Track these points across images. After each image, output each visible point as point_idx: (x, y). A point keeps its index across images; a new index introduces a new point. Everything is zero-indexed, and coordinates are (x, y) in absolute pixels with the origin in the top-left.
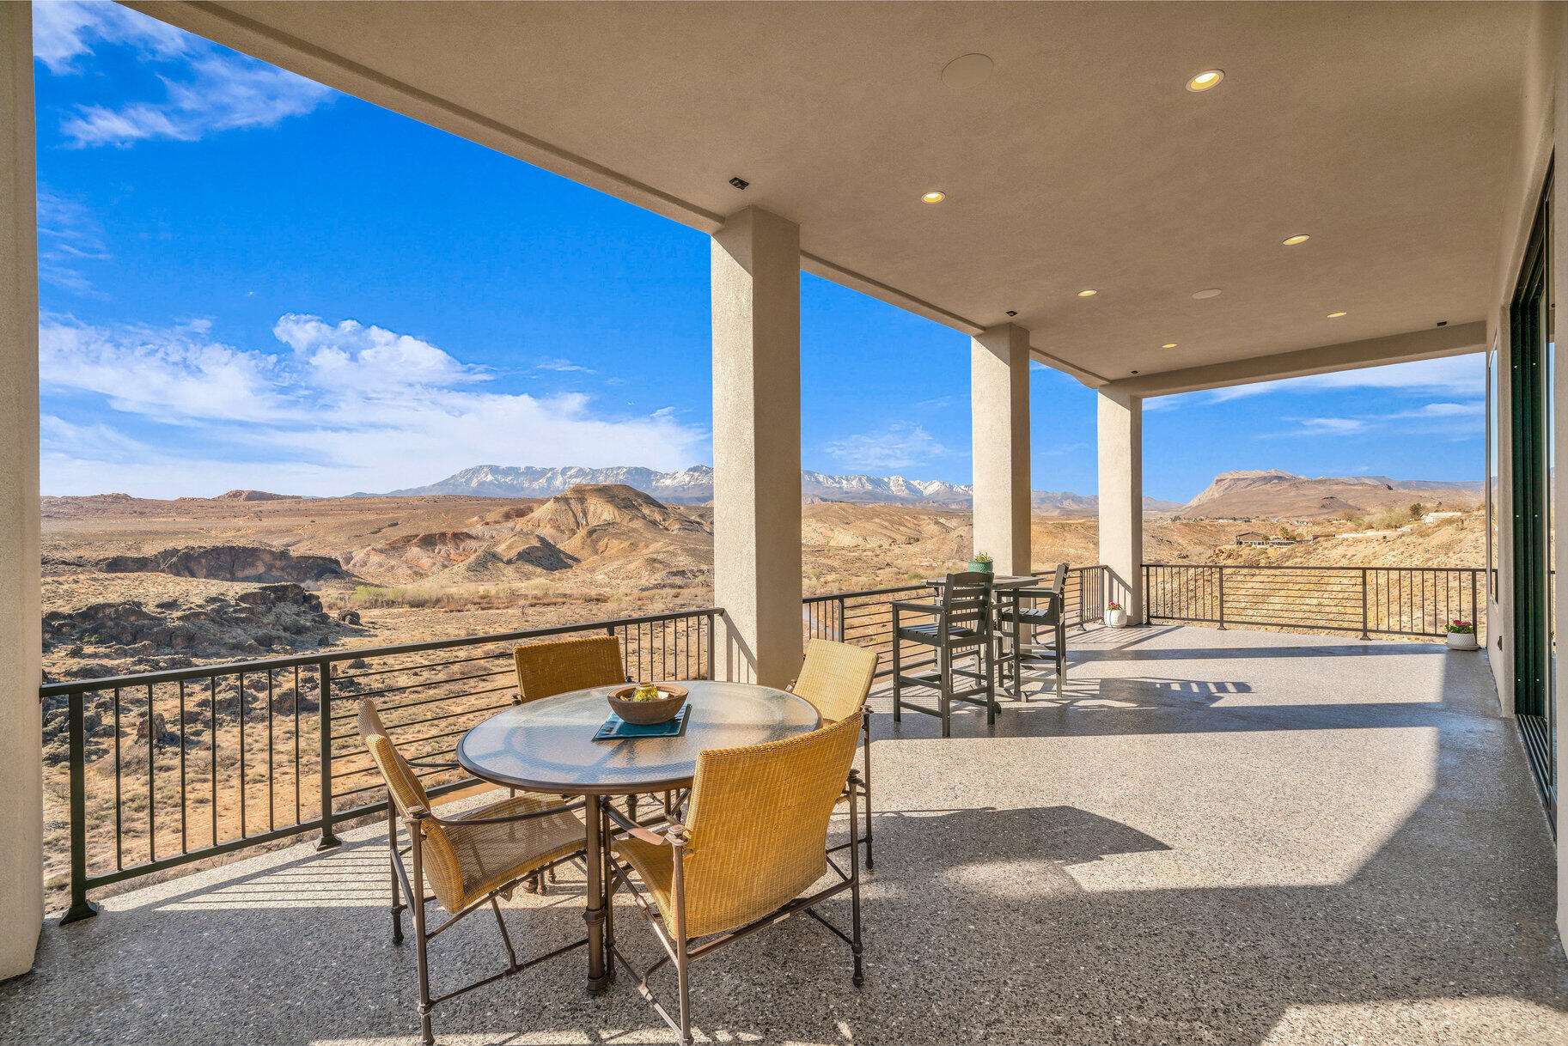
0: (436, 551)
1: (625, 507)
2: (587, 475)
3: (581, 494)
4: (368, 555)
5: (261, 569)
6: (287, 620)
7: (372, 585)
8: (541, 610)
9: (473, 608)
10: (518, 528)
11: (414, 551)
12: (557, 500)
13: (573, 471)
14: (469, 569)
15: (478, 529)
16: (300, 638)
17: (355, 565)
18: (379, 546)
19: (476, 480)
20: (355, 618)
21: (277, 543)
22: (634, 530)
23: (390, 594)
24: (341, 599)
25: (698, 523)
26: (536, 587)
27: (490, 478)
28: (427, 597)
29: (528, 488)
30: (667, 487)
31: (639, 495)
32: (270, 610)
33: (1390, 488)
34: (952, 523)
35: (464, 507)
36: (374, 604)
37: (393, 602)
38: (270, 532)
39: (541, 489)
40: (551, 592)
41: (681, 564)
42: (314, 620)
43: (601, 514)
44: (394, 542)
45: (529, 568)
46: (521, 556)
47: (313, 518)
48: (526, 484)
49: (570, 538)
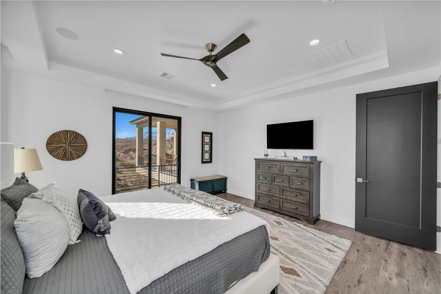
4: (120, 153)
7: (121, 161)
11: (131, 153)
18: (123, 151)
44: (126, 150)
49: (170, 150)
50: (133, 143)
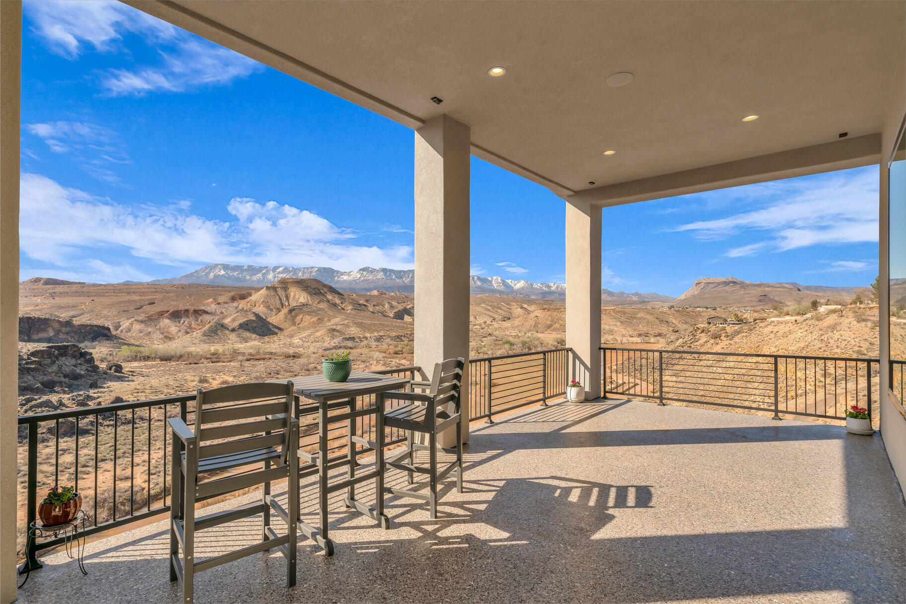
0: (182, 322)
1: (315, 294)
2: (290, 272)
3: (285, 284)
4: (132, 324)
5: (51, 333)
6: (67, 370)
7: (134, 345)
8: (254, 363)
9: (205, 361)
10: (240, 307)
11: (165, 322)
12: (268, 288)
13: (281, 269)
14: (204, 335)
15: (212, 307)
16: (75, 382)
17: (122, 331)
18: (140, 318)
19: (212, 274)
20: (119, 368)
21: (64, 316)
22: (321, 309)
23: (146, 351)
24: (110, 355)
25: (365, 305)
26: (251, 348)
27: (222, 272)
28: (173, 353)
29: (250, 279)
30: (345, 281)
31: (325, 286)
32: (54, 362)
33: (799, 290)
34: (532, 308)
35: (202, 292)
36: (135, 358)
37: (148, 357)
38: (61, 307)
39: (259, 281)
40: (261, 351)
41: (352, 332)
42: (87, 370)
43: (299, 298)
44: (151, 315)
45: (247, 334)
46: (241, 326)
47: (92, 298)
48: (248, 277)
49: (276, 314)
50: (171, 295)
